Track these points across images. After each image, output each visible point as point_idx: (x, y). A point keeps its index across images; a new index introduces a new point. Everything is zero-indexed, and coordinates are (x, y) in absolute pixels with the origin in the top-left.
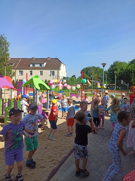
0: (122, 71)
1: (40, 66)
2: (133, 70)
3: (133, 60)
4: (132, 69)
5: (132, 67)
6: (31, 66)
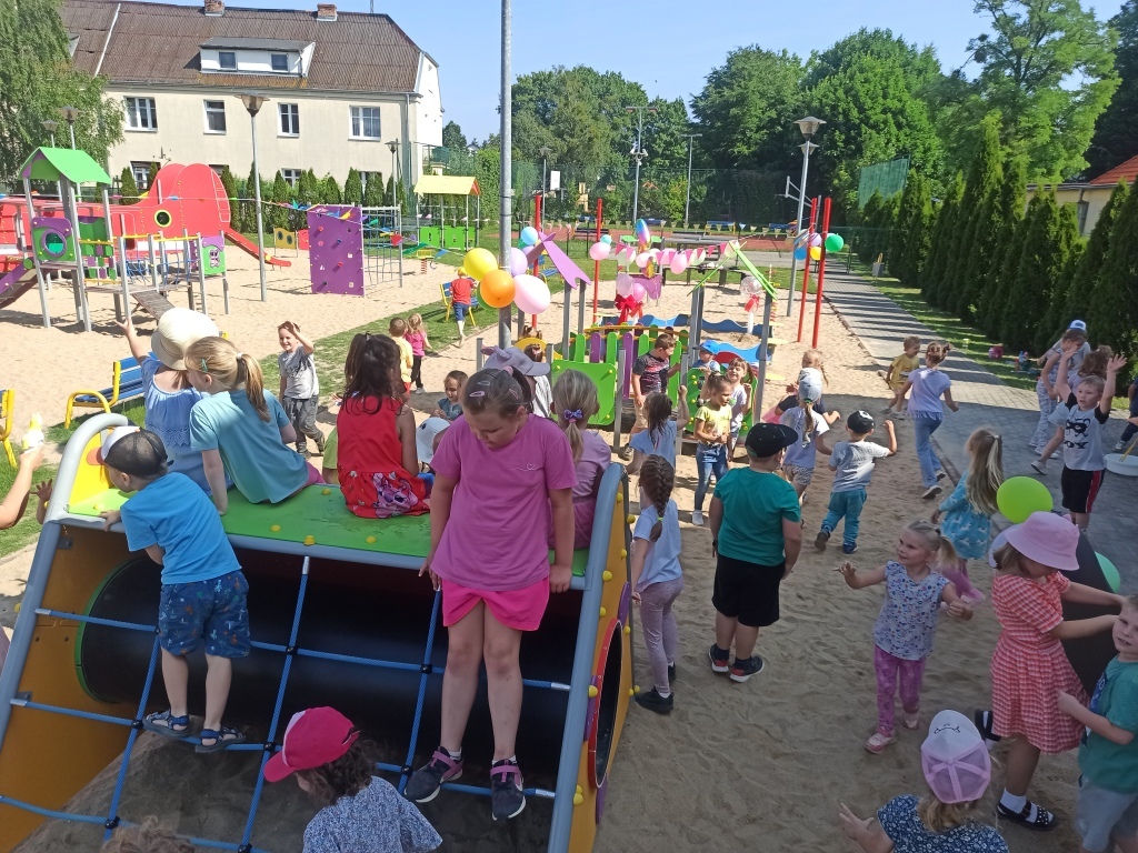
1: (274, 67)
2: (840, 110)
3: (837, 45)
4: (834, 107)
5: (835, 91)
6: (210, 63)
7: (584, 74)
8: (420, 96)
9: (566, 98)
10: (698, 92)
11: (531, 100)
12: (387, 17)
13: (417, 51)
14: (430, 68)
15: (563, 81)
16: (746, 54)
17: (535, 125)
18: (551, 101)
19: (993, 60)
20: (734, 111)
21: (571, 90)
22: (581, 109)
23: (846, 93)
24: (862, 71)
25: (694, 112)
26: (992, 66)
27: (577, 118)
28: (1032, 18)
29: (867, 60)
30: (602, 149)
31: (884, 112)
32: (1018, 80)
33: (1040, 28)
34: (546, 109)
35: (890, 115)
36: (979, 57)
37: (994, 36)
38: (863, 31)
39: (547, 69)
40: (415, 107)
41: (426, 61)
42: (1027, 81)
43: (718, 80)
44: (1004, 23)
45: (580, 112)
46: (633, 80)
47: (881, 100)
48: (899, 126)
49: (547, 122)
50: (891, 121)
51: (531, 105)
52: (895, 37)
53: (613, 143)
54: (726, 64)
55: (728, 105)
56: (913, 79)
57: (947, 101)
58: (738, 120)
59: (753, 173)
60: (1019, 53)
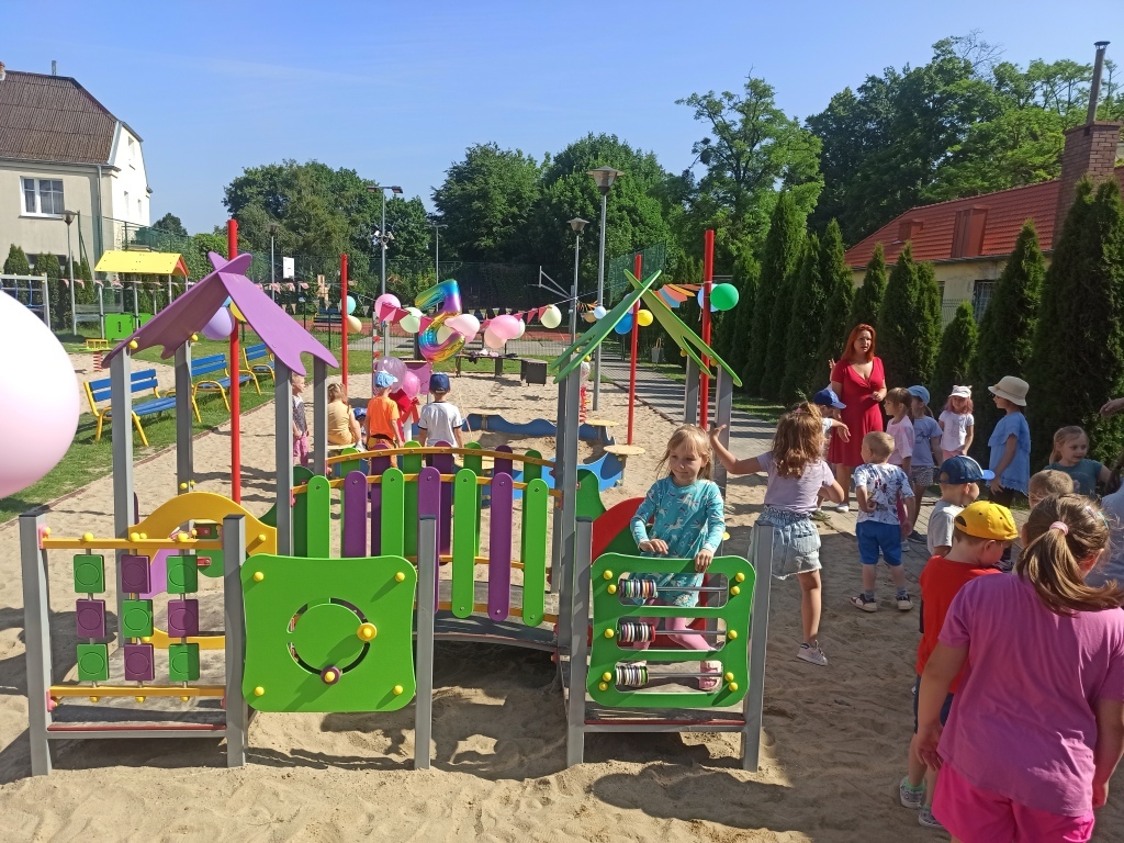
3: (570, 149)
7: (319, 170)
8: (117, 170)
9: (299, 192)
10: (439, 185)
11: (260, 193)
12: (73, 81)
13: (113, 120)
14: (130, 142)
15: (295, 175)
16: (485, 152)
17: (266, 217)
18: (283, 195)
19: (715, 163)
20: (477, 204)
21: (304, 184)
22: (317, 204)
23: (582, 191)
25: (437, 205)
26: (714, 168)
27: (312, 213)
28: (745, 125)
30: (340, 244)
31: (619, 209)
32: (739, 180)
33: (753, 133)
34: (278, 204)
35: (625, 212)
36: (705, 158)
37: (715, 141)
38: (590, 136)
39: (279, 163)
40: (110, 182)
41: (125, 134)
42: (746, 183)
43: (458, 175)
44: (722, 129)
45: (315, 206)
46: (369, 179)
47: (615, 198)
48: (634, 224)
49: (279, 217)
50: (626, 216)
51: (260, 197)
52: (620, 142)
53: (352, 239)
54: (466, 159)
55: (469, 198)
56: (641, 180)
57: (678, 200)
58: (481, 214)
59: (501, 266)
60: (738, 156)
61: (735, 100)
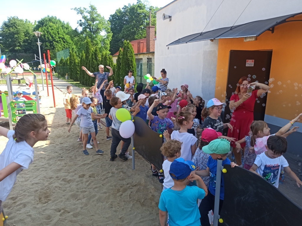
0: (27, 38)
2: (46, 37)
3: (42, 19)
4: (44, 36)
5: (44, 32)
16: (14, 19)
19: (84, 27)
23: (47, 32)
24: (50, 27)
28: (91, 17)
29: (51, 24)
31: (59, 38)
32: (91, 32)
33: (93, 20)
35: (61, 39)
36: (81, 25)
37: (83, 21)
38: (48, 16)
42: (93, 32)
44: (85, 18)
47: (57, 35)
48: (64, 42)
50: (62, 41)
52: (58, 19)
54: (8, 21)
56: (65, 30)
57: (75, 36)
60: (90, 25)
61: (87, 10)
